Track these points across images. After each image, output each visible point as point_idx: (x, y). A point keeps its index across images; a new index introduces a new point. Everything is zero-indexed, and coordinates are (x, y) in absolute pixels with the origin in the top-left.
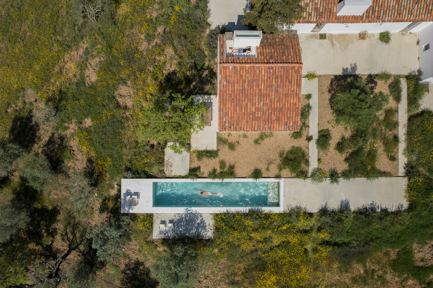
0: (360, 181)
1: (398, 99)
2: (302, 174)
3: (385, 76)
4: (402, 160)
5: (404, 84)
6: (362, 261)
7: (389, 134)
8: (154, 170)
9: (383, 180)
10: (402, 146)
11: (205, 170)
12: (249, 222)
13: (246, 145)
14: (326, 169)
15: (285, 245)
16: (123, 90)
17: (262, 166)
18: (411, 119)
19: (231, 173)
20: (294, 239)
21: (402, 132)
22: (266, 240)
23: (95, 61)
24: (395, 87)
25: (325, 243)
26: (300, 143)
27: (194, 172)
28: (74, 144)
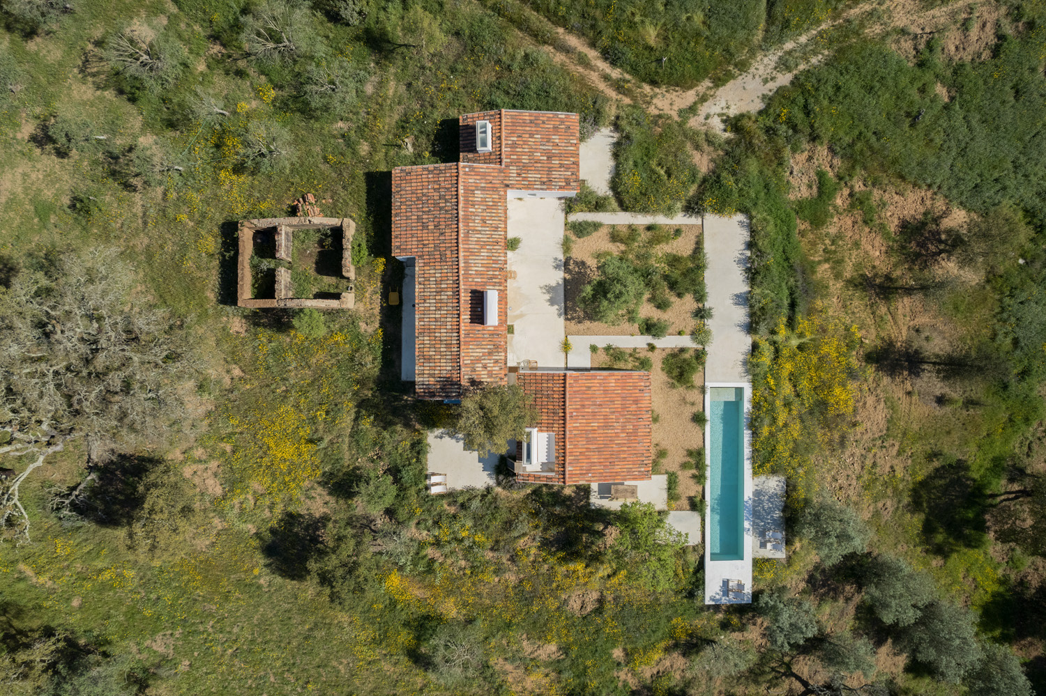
0: (709, 277)
1: (596, 226)
2: (700, 356)
3: (566, 245)
4: (680, 219)
5: (578, 217)
6: (813, 267)
7: (644, 236)
8: (692, 558)
9: (708, 246)
10: (660, 220)
11: (693, 490)
12: (765, 431)
13: (659, 435)
14: (692, 323)
15: (794, 379)
16: (575, 604)
17: (689, 411)
18: (624, 207)
19: (697, 455)
20: (788, 367)
21: (641, 220)
22: (787, 404)
23: (527, 647)
24: (580, 229)
25: (791, 323)
26: (656, 359)
27: (696, 505)
28: (647, 672)
